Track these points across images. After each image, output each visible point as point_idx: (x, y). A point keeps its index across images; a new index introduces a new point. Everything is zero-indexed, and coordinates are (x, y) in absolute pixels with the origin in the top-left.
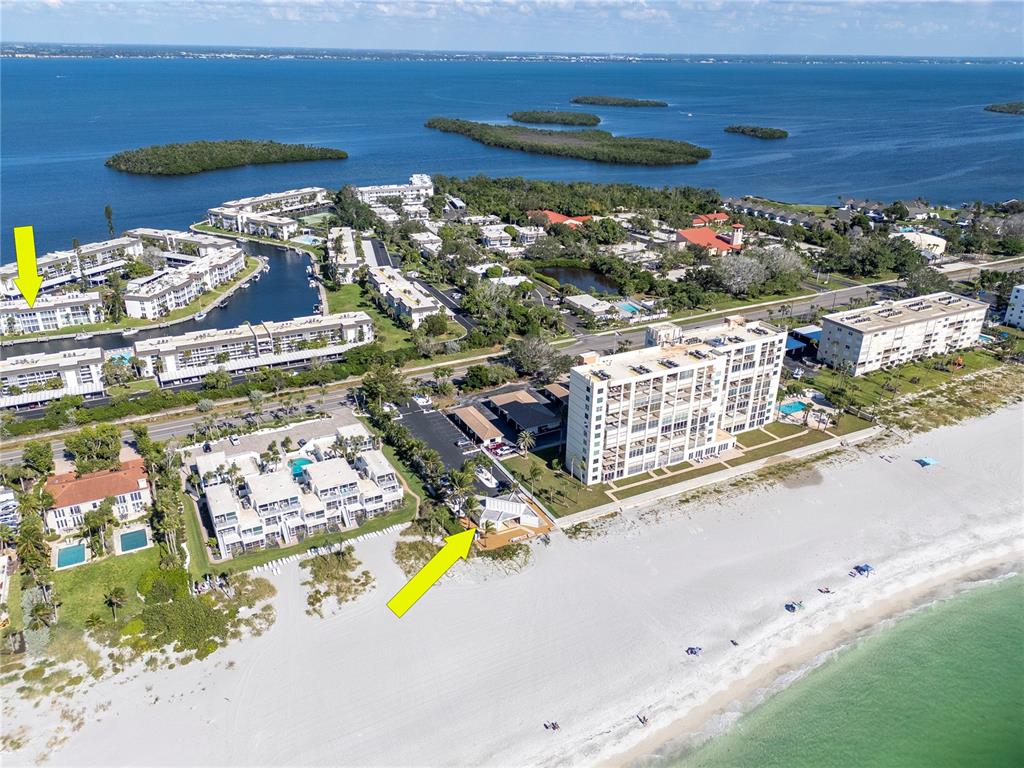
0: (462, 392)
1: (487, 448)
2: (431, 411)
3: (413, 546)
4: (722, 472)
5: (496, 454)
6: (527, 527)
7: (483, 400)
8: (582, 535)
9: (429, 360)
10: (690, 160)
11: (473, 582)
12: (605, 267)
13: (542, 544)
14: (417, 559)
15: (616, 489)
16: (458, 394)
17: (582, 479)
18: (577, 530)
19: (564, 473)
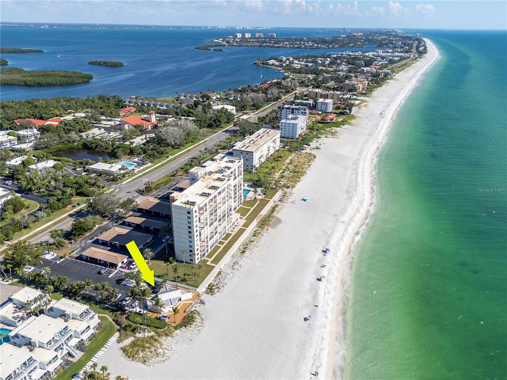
0: (73, 241)
1: (121, 267)
2: (62, 260)
3: (133, 344)
4: (245, 232)
5: (131, 269)
6: (184, 301)
7: (91, 241)
8: (216, 291)
9: (28, 229)
10: (85, 81)
11: (186, 346)
13: (202, 305)
14: (142, 351)
15: (211, 260)
16: (71, 243)
17: (191, 262)
18: (211, 289)
19: (179, 263)
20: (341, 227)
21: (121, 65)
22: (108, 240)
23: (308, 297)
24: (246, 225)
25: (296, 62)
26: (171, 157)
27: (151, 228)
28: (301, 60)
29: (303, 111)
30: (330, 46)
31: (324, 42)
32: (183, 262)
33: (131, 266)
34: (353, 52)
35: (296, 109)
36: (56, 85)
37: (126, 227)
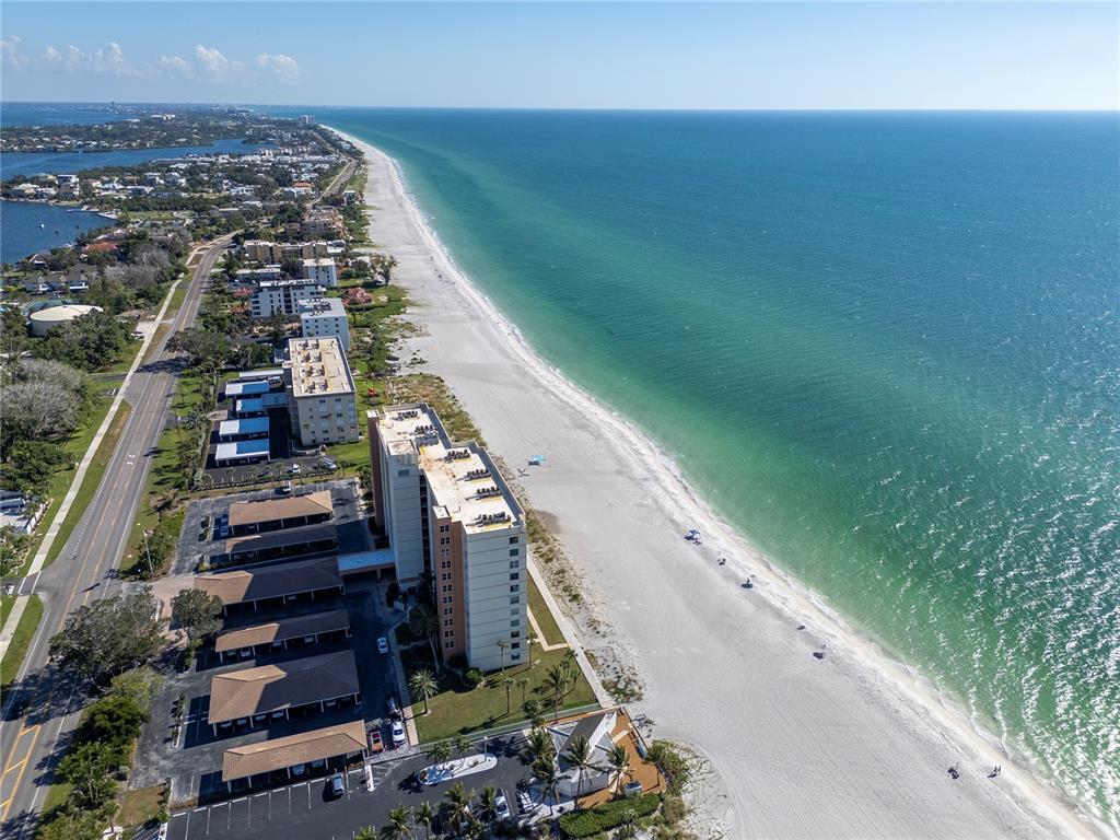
2: (164, 829)
7: (178, 744)
8: (636, 689)
11: (731, 811)
13: (653, 727)
16: (121, 777)
17: (516, 662)
18: (619, 691)
19: (490, 678)
22: (250, 711)
23: (771, 621)
25: (96, 184)
26: (83, 466)
27: (307, 640)
28: (106, 179)
29: (313, 289)
30: (134, 144)
31: (104, 135)
32: (500, 670)
33: (397, 738)
34: (208, 155)
35: (295, 287)
37: (230, 667)
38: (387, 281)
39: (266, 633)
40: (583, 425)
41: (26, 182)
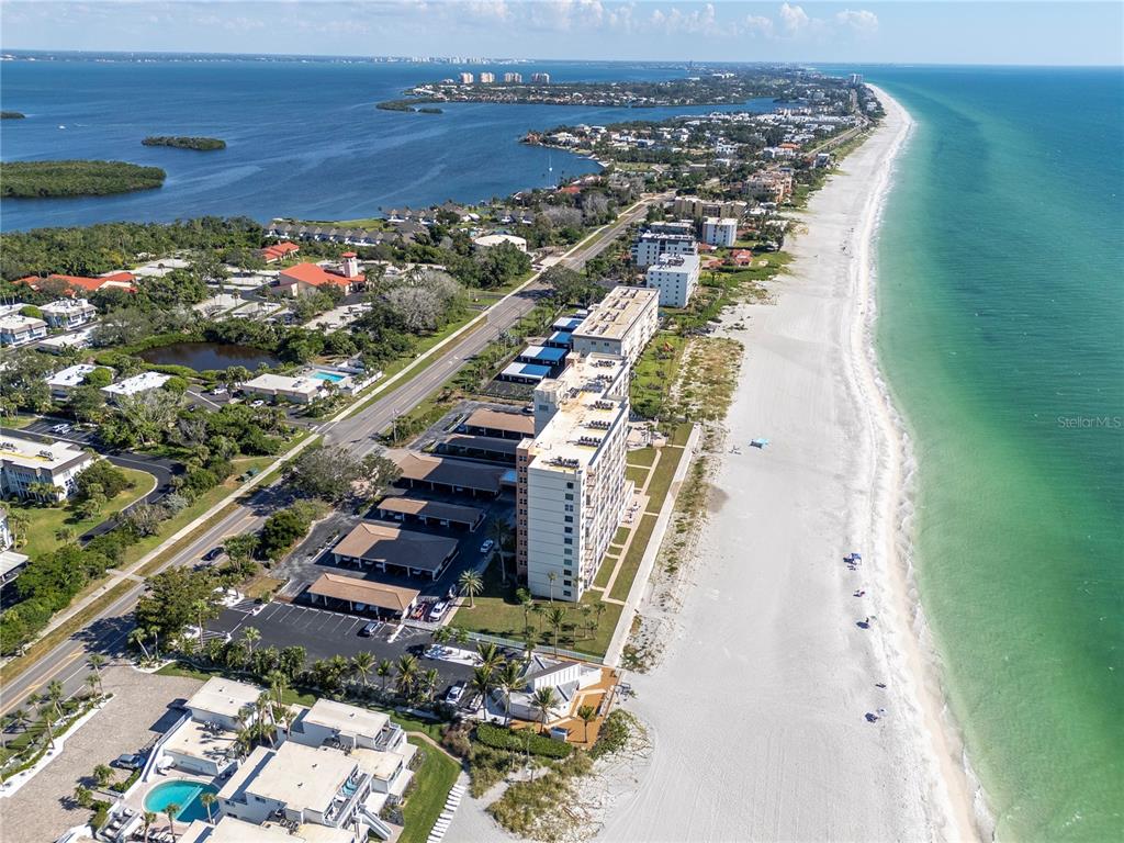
0: (271, 561)
1: (410, 617)
2: (262, 607)
4: (658, 523)
5: (432, 620)
6: (586, 689)
7: (311, 560)
8: (648, 663)
9: (152, 538)
10: (151, 184)
11: (629, 795)
12: (233, 334)
13: (629, 698)
14: (540, 813)
15: (607, 591)
16: (268, 566)
17: (566, 598)
18: (633, 658)
19: (538, 602)
20: (862, 504)
21: (221, 146)
22: (358, 554)
23: (855, 667)
24: (655, 507)
25: (616, 136)
26: (421, 358)
27: (442, 523)
28: (626, 132)
29: (686, 245)
30: (676, 101)
31: (660, 92)
32: (549, 599)
33: (433, 614)
34: (729, 114)
35: (670, 241)
36: (85, 194)
37: (383, 522)
38: (779, 247)
39: (414, 506)
40: (849, 421)
41: (564, 131)
